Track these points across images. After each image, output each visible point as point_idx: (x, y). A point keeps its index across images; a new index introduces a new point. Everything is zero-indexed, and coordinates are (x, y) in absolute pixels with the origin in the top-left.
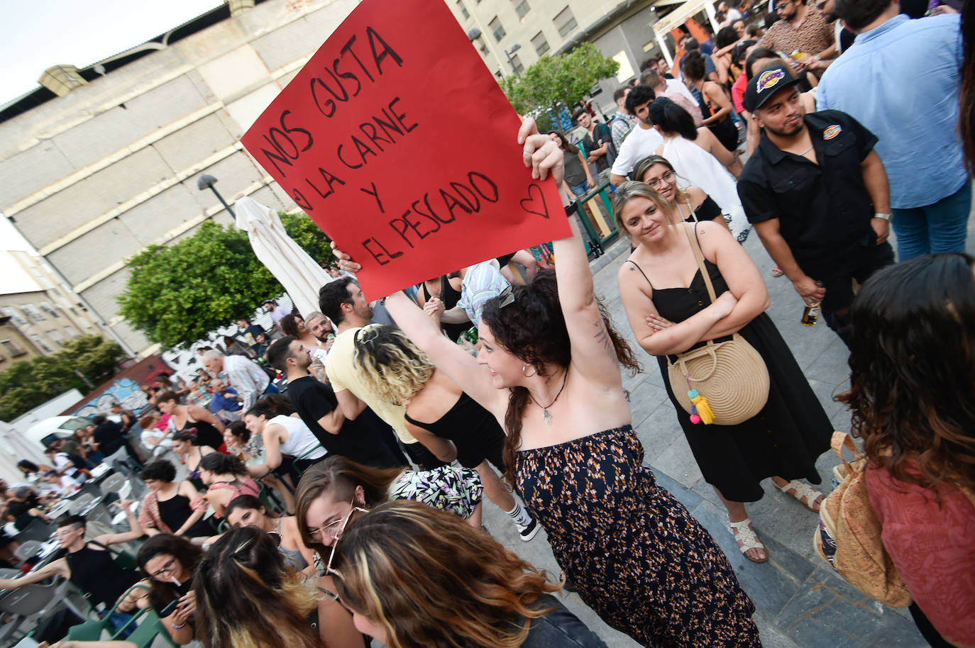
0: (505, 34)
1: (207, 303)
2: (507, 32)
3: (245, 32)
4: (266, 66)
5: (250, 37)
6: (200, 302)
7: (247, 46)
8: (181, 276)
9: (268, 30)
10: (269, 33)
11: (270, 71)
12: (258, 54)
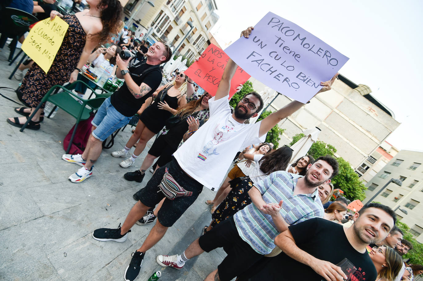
0: (411, 209)
1: (235, 103)
2: (413, 209)
3: (349, 95)
4: (338, 106)
5: (348, 98)
6: (235, 101)
7: (344, 97)
8: (243, 94)
9: (354, 103)
10: (353, 103)
11: (336, 108)
12: (342, 102)
